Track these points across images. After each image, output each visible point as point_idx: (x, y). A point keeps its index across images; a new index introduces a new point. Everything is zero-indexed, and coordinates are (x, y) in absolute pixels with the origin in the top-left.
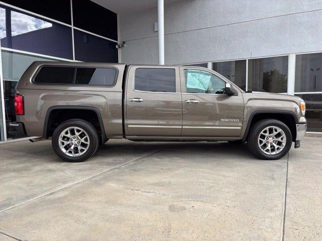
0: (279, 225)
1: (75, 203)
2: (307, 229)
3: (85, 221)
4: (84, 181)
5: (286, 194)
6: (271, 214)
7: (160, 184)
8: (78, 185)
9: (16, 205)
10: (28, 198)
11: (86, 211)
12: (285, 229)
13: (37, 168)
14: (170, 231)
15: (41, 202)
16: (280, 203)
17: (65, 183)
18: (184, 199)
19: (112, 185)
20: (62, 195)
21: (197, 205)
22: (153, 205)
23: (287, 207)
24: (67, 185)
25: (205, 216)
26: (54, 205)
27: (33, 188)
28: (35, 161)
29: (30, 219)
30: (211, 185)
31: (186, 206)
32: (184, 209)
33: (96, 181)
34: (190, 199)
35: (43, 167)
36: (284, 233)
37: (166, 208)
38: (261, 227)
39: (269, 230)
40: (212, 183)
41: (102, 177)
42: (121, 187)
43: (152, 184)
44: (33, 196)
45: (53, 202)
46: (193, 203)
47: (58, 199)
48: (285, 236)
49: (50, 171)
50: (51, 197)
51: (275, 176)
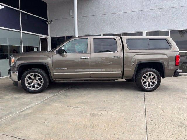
0: (143, 119)
1: (39, 116)
2: (156, 120)
3: (47, 124)
4: (39, 103)
5: (145, 104)
6: (140, 114)
7: (82, 103)
8: (36, 106)
9: (4, 119)
10: (9, 114)
11: (46, 119)
12: (147, 121)
13: (7, 97)
14: (93, 126)
15: (18, 116)
16: (143, 109)
17: (28, 105)
18: (96, 110)
19: (56, 105)
20: (29, 111)
21: (104, 112)
22: (81, 114)
23: (146, 110)
24: (30, 106)
25: (109, 117)
26: (26, 117)
27: (10, 108)
28: (4, 93)
29: (15, 125)
30: (109, 102)
31: (98, 113)
32: (98, 115)
33: (46, 103)
34: (100, 110)
35: (11, 96)
36: (146, 123)
37: (88, 115)
38: (136, 121)
39: (140, 122)
40: (109, 101)
41: (48, 100)
42: (61, 105)
43: (78, 103)
44: (12, 113)
45: (25, 116)
46: (102, 112)
47: (28, 114)
48: (147, 124)
49: (16, 98)
50: (23, 113)
51: (139, 96)
